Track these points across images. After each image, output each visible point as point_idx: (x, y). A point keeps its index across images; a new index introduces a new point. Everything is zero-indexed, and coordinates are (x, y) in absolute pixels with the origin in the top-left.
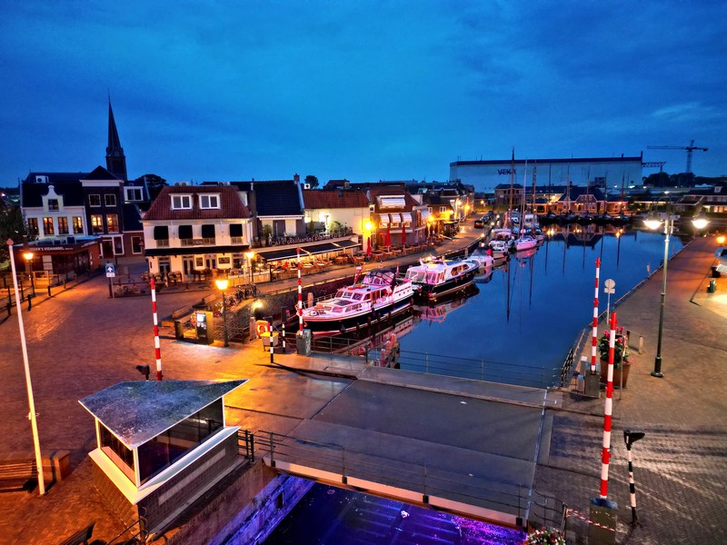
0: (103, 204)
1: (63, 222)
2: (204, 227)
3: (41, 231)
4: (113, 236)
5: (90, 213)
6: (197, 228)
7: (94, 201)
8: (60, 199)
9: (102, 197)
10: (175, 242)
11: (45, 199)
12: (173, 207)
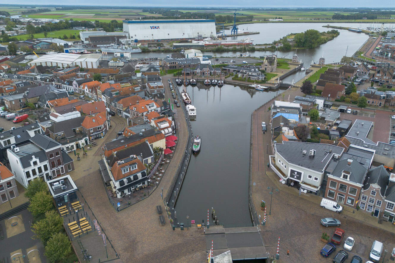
0: (55, 156)
1: (40, 169)
3: (31, 175)
4: (60, 167)
5: (50, 161)
6: (132, 178)
7: (51, 156)
8: (38, 160)
11: (32, 162)
12: (123, 173)
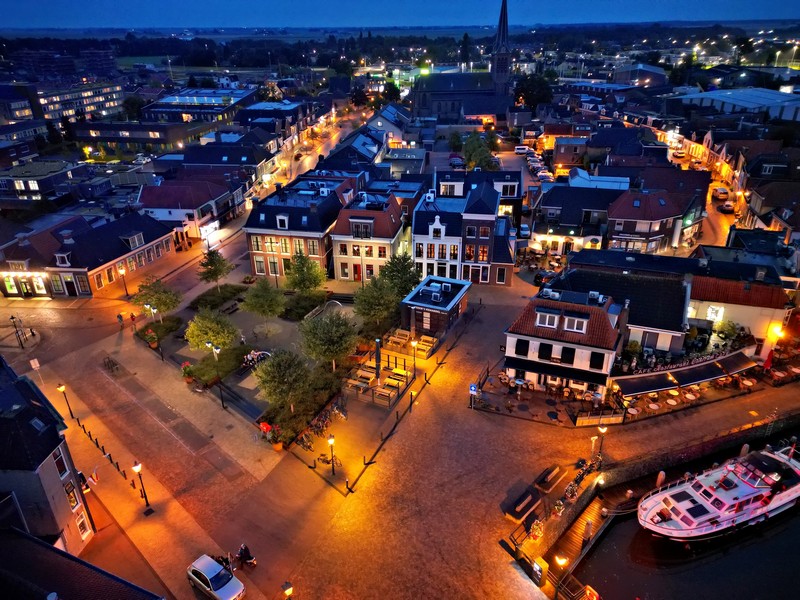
0: (478, 236)
1: (442, 248)
2: (564, 349)
3: (425, 254)
4: (481, 265)
5: (465, 242)
6: (557, 350)
7: (471, 233)
8: (443, 229)
9: (478, 229)
10: (533, 356)
11: (431, 228)
12: (537, 323)
